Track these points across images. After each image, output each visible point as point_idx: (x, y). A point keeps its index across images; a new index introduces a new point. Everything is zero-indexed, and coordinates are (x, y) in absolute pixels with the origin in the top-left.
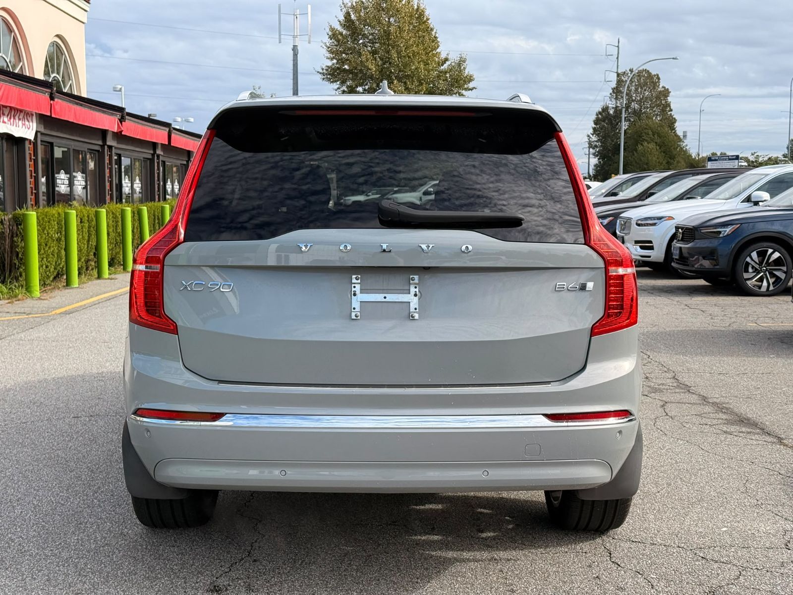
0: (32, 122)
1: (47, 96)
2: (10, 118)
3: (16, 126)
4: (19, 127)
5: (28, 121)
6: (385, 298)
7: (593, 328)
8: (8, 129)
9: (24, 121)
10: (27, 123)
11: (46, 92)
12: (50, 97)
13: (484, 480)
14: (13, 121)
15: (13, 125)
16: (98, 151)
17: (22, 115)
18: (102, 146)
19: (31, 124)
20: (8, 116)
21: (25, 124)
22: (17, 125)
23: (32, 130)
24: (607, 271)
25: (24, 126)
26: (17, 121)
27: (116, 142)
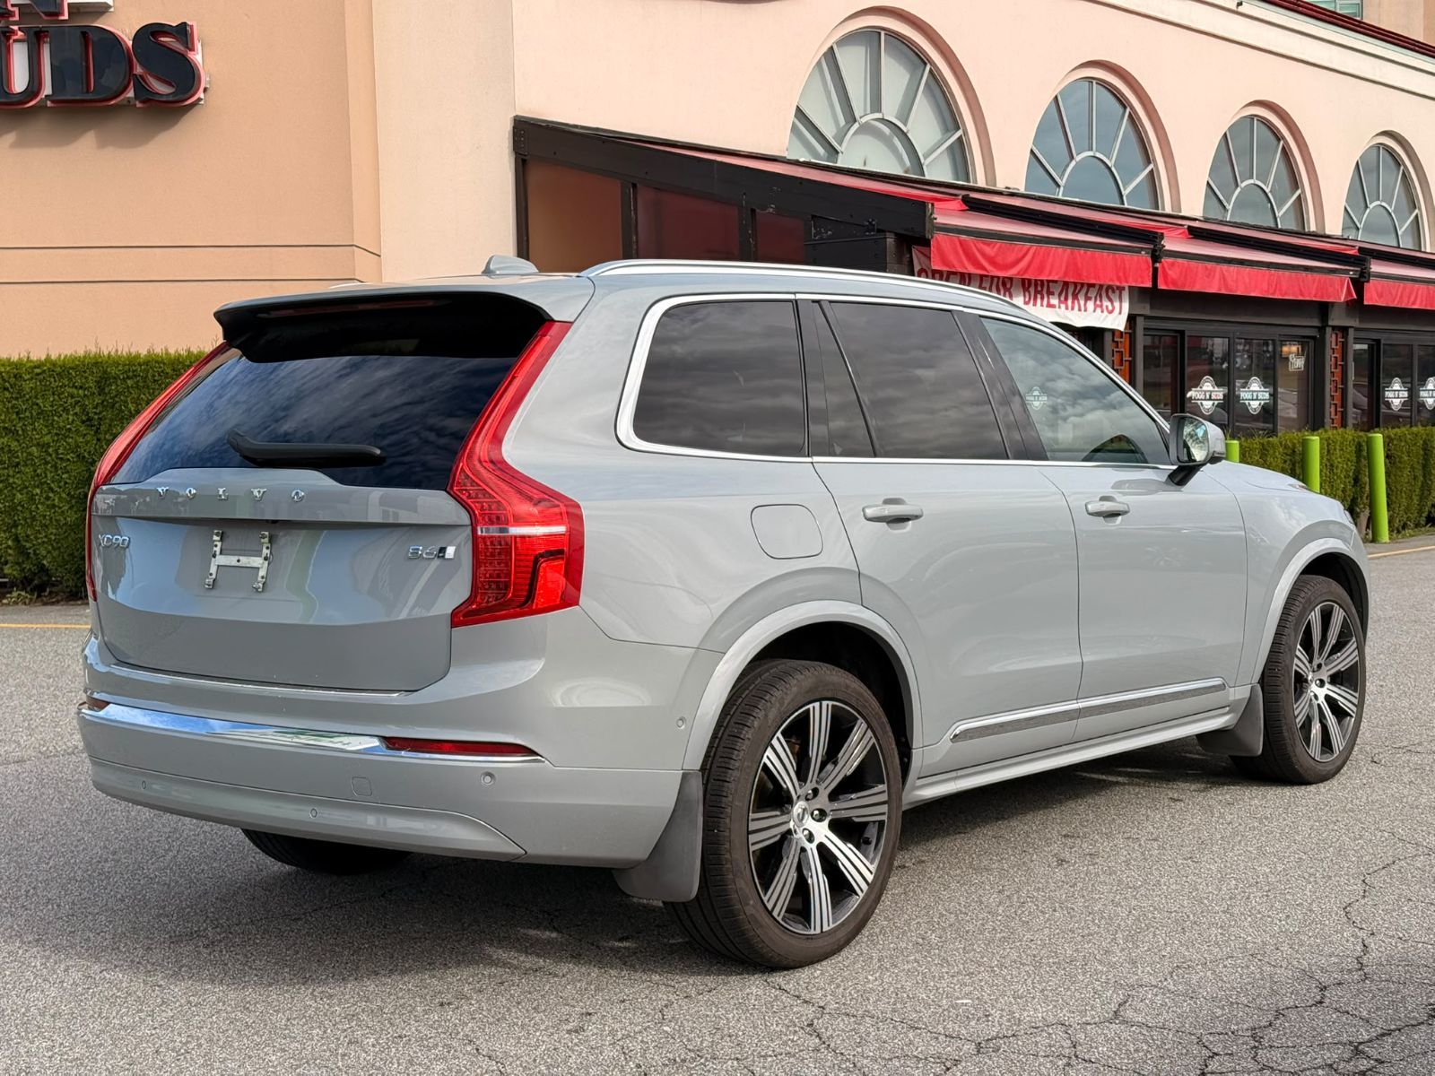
0: (1121, 301)
1: (1145, 257)
2: (1066, 299)
3: (1080, 310)
4: (1085, 310)
5: (1110, 300)
6: (238, 561)
7: (454, 614)
8: (1059, 315)
9: (1101, 301)
10: (1106, 303)
11: (1142, 249)
12: (1152, 257)
13: (311, 823)
14: (1073, 303)
15: (1073, 309)
16: (1313, 338)
17: (1092, 293)
18: (1322, 329)
19: (1117, 304)
20: (1060, 295)
21: (1101, 306)
22: (1083, 308)
23: (1120, 313)
24: (474, 531)
25: (1099, 310)
26: (1082, 302)
27: (1357, 320)
